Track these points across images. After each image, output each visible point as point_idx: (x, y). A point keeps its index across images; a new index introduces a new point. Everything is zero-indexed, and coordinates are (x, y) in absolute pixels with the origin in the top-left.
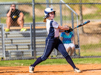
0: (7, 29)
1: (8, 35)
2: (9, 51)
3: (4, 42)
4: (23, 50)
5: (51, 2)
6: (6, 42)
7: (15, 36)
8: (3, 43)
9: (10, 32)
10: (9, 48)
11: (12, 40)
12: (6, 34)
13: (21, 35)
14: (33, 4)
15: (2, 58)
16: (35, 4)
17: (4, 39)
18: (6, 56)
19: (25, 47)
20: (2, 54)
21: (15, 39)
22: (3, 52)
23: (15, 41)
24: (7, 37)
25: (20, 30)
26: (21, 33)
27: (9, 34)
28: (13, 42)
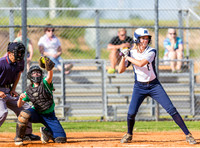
0: (111, 69)
1: (113, 80)
2: (114, 106)
3: (105, 91)
5: (187, 26)
6: (109, 90)
7: (125, 80)
8: (103, 93)
9: (116, 75)
10: (113, 100)
11: (119, 88)
12: (110, 78)
14: (156, 28)
15: (102, 118)
16: (159, 28)
17: (105, 86)
18: (109, 114)
20: (101, 111)
22: (103, 108)
23: (125, 90)
24: (110, 82)
27: (114, 77)
28: (121, 90)
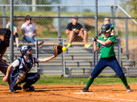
1: (69, 51)
3: (64, 58)
4: (84, 67)
6: (66, 58)
10: (69, 64)
12: (67, 50)
13: (86, 51)
14: (96, 18)
15: (62, 76)
16: (98, 18)
19: (86, 64)
21: (76, 56)
22: (63, 69)
24: (67, 53)
25: (84, 45)
26: (85, 49)
28: (74, 58)
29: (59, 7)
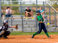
28: (27, 24)
29: (21, 2)
